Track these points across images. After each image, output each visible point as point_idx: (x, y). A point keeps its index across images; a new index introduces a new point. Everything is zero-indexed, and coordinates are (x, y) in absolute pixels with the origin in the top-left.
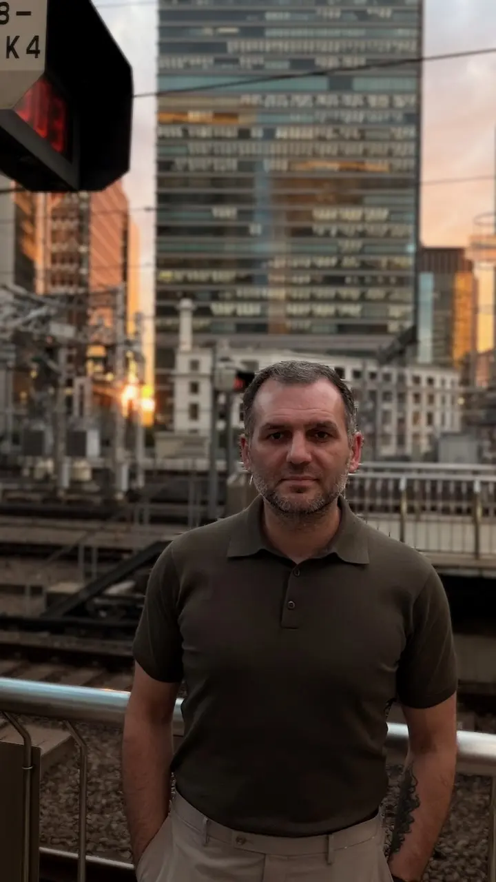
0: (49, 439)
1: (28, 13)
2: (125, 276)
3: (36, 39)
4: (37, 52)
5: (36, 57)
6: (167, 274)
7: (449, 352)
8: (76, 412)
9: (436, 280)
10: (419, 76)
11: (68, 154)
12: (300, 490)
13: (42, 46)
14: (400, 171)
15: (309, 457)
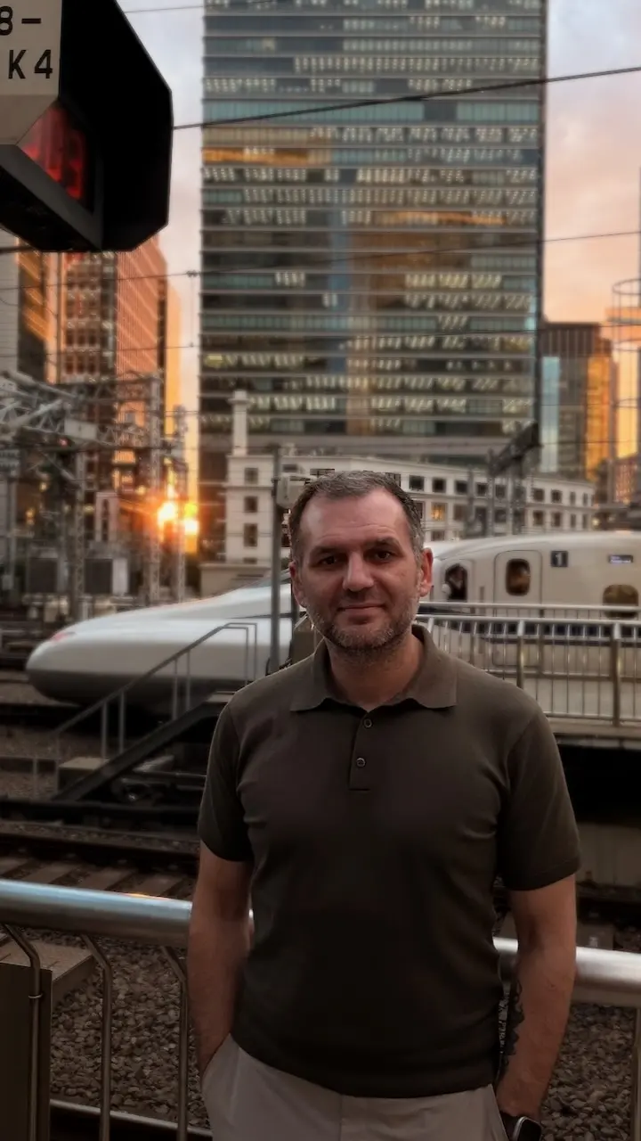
0: (63, 572)
1: (37, 21)
2: (162, 361)
3: (47, 54)
4: (48, 71)
5: (48, 77)
6: (216, 358)
7: (580, 459)
8: (98, 537)
9: (562, 366)
10: (541, 102)
11: (88, 203)
12: (363, 621)
13: (55, 64)
14: (517, 225)
15: (370, 582)
